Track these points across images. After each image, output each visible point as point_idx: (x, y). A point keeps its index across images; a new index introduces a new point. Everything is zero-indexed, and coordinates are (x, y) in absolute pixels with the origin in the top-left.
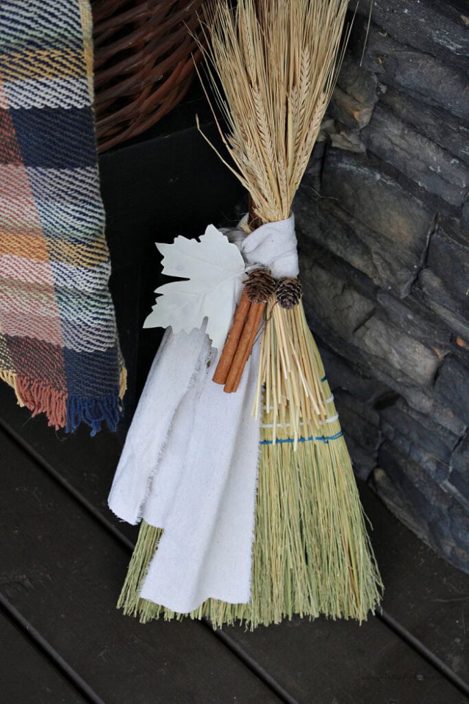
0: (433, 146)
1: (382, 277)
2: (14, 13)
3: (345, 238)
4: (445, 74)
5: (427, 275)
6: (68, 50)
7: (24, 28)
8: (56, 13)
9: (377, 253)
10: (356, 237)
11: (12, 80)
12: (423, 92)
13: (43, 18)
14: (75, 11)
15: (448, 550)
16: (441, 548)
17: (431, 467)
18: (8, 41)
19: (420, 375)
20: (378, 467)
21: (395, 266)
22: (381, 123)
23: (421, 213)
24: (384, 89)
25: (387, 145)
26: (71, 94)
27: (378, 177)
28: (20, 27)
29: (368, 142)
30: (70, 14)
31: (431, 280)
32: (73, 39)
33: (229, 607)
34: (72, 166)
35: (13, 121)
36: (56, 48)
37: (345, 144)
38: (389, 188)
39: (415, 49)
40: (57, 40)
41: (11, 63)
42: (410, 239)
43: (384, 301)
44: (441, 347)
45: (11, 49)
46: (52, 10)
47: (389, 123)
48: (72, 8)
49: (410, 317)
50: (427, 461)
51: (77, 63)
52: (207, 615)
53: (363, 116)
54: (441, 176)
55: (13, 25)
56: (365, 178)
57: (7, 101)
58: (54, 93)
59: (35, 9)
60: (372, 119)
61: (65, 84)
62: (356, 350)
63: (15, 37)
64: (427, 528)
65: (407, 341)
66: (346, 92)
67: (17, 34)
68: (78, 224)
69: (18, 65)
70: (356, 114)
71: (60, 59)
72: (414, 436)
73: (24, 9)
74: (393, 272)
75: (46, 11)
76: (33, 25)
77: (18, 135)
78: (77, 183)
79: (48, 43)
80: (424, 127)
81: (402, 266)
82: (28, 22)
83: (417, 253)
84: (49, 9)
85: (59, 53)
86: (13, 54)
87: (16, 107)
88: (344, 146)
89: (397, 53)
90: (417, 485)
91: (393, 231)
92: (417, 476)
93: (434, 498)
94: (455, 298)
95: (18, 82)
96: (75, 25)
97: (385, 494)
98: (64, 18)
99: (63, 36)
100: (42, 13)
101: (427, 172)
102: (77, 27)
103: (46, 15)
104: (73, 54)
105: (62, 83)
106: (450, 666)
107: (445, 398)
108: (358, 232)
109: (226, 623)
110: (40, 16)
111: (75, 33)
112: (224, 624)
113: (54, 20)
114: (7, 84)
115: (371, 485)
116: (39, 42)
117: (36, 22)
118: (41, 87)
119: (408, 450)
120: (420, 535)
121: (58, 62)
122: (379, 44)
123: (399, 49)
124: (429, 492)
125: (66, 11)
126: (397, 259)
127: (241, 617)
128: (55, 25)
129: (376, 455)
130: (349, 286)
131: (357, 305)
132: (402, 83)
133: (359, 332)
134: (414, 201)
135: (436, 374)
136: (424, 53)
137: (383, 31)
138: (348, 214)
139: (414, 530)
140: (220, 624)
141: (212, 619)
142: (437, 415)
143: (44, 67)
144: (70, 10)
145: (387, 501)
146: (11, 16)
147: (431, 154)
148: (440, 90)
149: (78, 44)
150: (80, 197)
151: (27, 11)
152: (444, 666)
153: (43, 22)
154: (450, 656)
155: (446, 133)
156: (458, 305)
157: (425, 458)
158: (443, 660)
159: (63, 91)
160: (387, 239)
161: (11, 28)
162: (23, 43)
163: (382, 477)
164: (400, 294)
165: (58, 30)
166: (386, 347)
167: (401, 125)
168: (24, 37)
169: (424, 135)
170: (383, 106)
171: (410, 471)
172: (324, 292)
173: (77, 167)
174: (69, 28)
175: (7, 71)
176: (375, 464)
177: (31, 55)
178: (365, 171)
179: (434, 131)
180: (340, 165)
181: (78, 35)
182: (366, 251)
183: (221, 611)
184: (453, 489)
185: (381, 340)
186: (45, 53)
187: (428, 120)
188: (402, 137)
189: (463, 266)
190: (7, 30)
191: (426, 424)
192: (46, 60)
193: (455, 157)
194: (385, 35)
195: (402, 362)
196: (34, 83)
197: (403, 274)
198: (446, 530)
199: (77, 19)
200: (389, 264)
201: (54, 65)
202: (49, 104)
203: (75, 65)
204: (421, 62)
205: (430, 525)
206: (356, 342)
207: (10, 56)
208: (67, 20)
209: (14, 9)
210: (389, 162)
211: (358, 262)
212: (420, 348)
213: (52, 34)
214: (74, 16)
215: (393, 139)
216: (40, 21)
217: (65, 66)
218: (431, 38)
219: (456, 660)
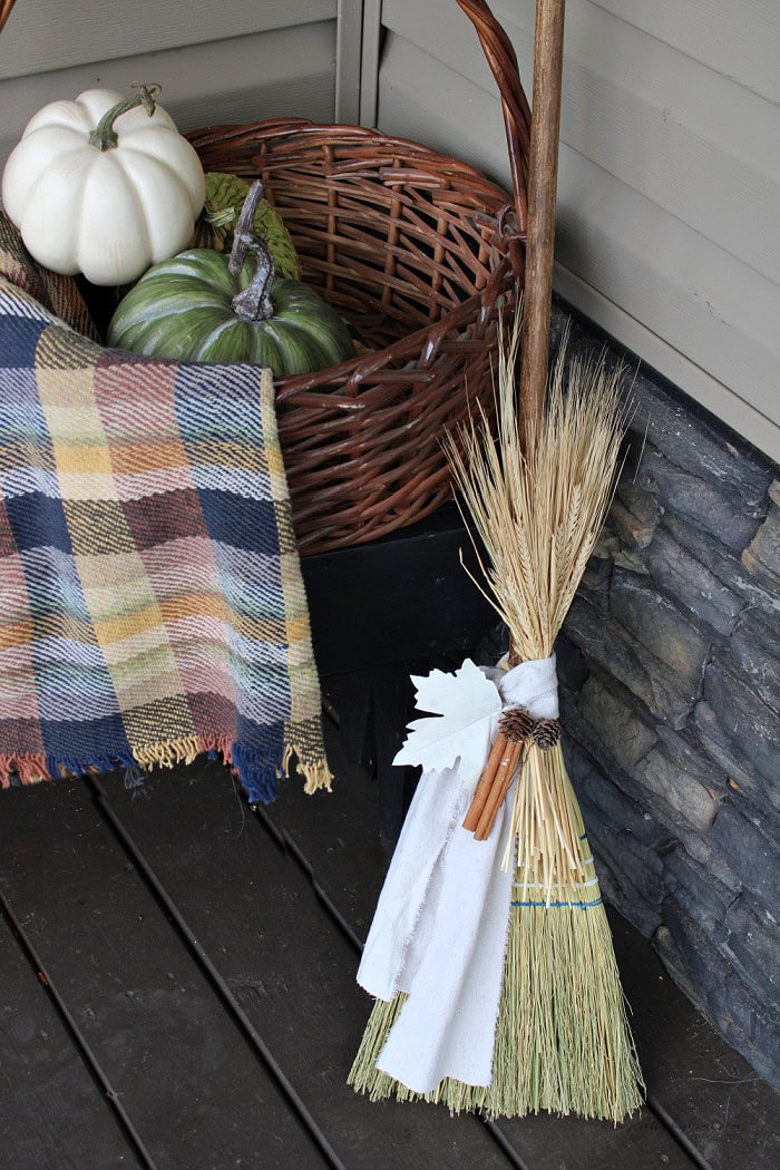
0: (706, 572)
1: (658, 706)
2: (199, 408)
3: (628, 661)
4: (715, 500)
5: (702, 708)
6: (248, 446)
7: (208, 422)
8: (238, 413)
9: (656, 681)
10: (638, 661)
11: (198, 464)
12: (694, 516)
13: (226, 415)
14: (256, 412)
15: (724, 1025)
16: (717, 1022)
17: (710, 926)
18: (194, 431)
19: (699, 820)
20: (663, 925)
21: (673, 696)
22: (660, 544)
23: (697, 640)
24: (663, 511)
25: (665, 568)
26: (249, 485)
27: (659, 599)
28: (204, 420)
29: (648, 564)
30: (251, 415)
31: (706, 714)
32: (253, 438)
33: (469, 1090)
34: (248, 549)
35: (200, 500)
36: (237, 442)
37: (627, 563)
38: (668, 612)
39: (688, 472)
40: (238, 436)
41: (196, 450)
42: (688, 668)
43: (665, 734)
44: (717, 788)
45: (197, 438)
46: (234, 410)
47: (668, 546)
48: (254, 410)
49: (688, 752)
50: (706, 920)
51: (257, 459)
52: (444, 1100)
53: (644, 536)
54: (711, 602)
55: (198, 417)
56: (648, 600)
57: (194, 482)
58: (235, 481)
59: (219, 407)
60: (654, 540)
61: (244, 475)
62: (637, 785)
63: (200, 428)
64: (706, 999)
65: (686, 779)
66: (628, 510)
67: (201, 425)
68: (247, 599)
69: (203, 452)
70: (635, 533)
71: (241, 453)
72: (695, 890)
73: (208, 405)
74: (670, 703)
75: (229, 410)
76: (217, 420)
77: (204, 512)
78: (251, 564)
79: (229, 437)
80: (697, 552)
81: (680, 697)
82: (212, 417)
83: (695, 683)
84: (232, 408)
85: (240, 447)
86: (198, 442)
87: (202, 487)
88: (627, 565)
89: (669, 474)
90: (696, 947)
91: (673, 658)
92: (698, 937)
93: (713, 964)
94: (726, 734)
95: (203, 467)
96: (255, 426)
97: (667, 956)
98: (245, 418)
99: (244, 433)
100: (226, 411)
101: (699, 597)
102: (258, 428)
103: (229, 413)
104: (252, 451)
105: (241, 473)
106: (701, 1151)
107: (720, 845)
108: (640, 657)
109: (465, 1110)
110: (224, 413)
111: (255, 433)
112: (463, 1111)
113: (236, 418)
114: (194, 468)
115: (653, 945)
116: (222, 435)
117: (220, 418)
118: (224, 473)
119: (688, 905)
120: (698, 1007)
121: (238, 454)
122: (652, 464)
123: (671, 470)
124: (707, 956)
125: (247, 412)
126: (675, 688)
127: (480, 1105)
128: (236, 422)
129: (660, 910)
130: (634, 715)
131: (640, 737)
132: (675, 506)
133: (641, 765)
134: (692, 628)
135: (714, 820)
136: (696, 476)
137: (658, 452)
138: (634, 638)
139: (692, 1000)
140: (458, 1111)
141: (449, 1104)
142: (714, 865)
143: (226, 457)
144: (251, 412)
145: (668, 963)
146: (197, 410)
147: (703, 581)
148: (710, 517)
149: (259, 444)
150: (252, 577)
151: (212, 407)
152: (695, 1151)
153: (226, 419)
154: (704, 1141)
155: (716, 561)
156: (729, 741)
157: (705, 916)
158: (696, 1145)
159: (242, 481)
160: (668, 667)
161: (196, 420)
162: (207, 434)
163: (666, 937)
164: (673, 725)
165: (240, 428)
166: (666, 784)
167: (679, 550)
168: (208, 429)
169: (699, 561)
170: (663, 528)
171: (691, 931)
172: (610, 720)
173: (253, 550)
174: (249, 427)
175: (193, 456)
176: (660, 922)
177: (214, 444)
178: (646, 592)
179: (707, 557)
180: (625, 585)
181: (259, 436)
182: (646, 677)
183: (460, 1095)
184: (732, 954)
185: (661, 776)
186: (228, 445)
187: (700, 545)
188: (678, 561)
189: (732, 700)
190: (192, 421)
191: (702, 875)
192: (228, 451)
193: (725, 585)
194: (660, 455)
195: (681, 803)
196: (217, 468)
197: (679, 705)
198: (721, 1000)
199: (257, 420)
200: (668, 693)
201: (235, 456)
202: (230, 489)
203: (255, 460)
204: (693, 486)
205: (709, 995)
206: (637, 777)
207: (195, 444)
208: (248, 420)
209: (199, 404)
210: (665, 585)
211: (637, 688)
212: (700, 788)
213: (234, 430)
214: (254, 417)
215: (670, 562)
216: (223, 417)
217: (245, 460)
218: (698, 462)
219: (711, 1146)
